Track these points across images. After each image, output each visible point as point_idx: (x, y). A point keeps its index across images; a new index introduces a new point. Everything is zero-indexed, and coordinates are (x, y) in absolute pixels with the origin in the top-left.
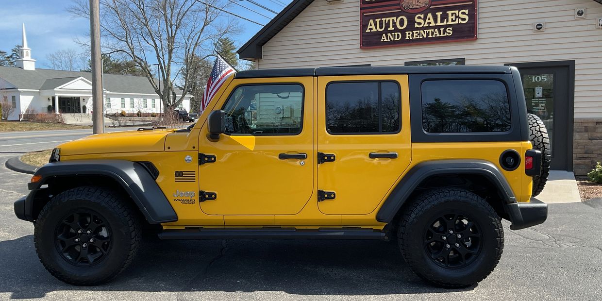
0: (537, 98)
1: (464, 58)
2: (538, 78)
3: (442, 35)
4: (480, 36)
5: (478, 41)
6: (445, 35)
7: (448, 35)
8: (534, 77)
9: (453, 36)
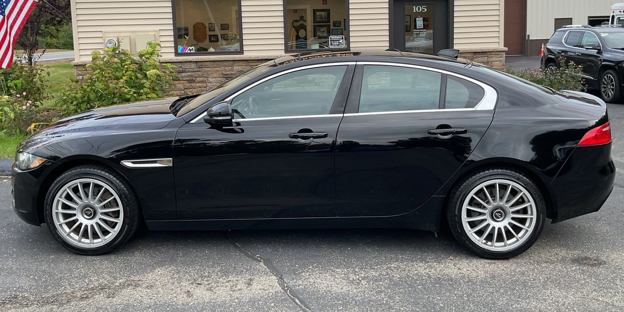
0: (418, 29)
2: (419, 8)
8: (414, 7)
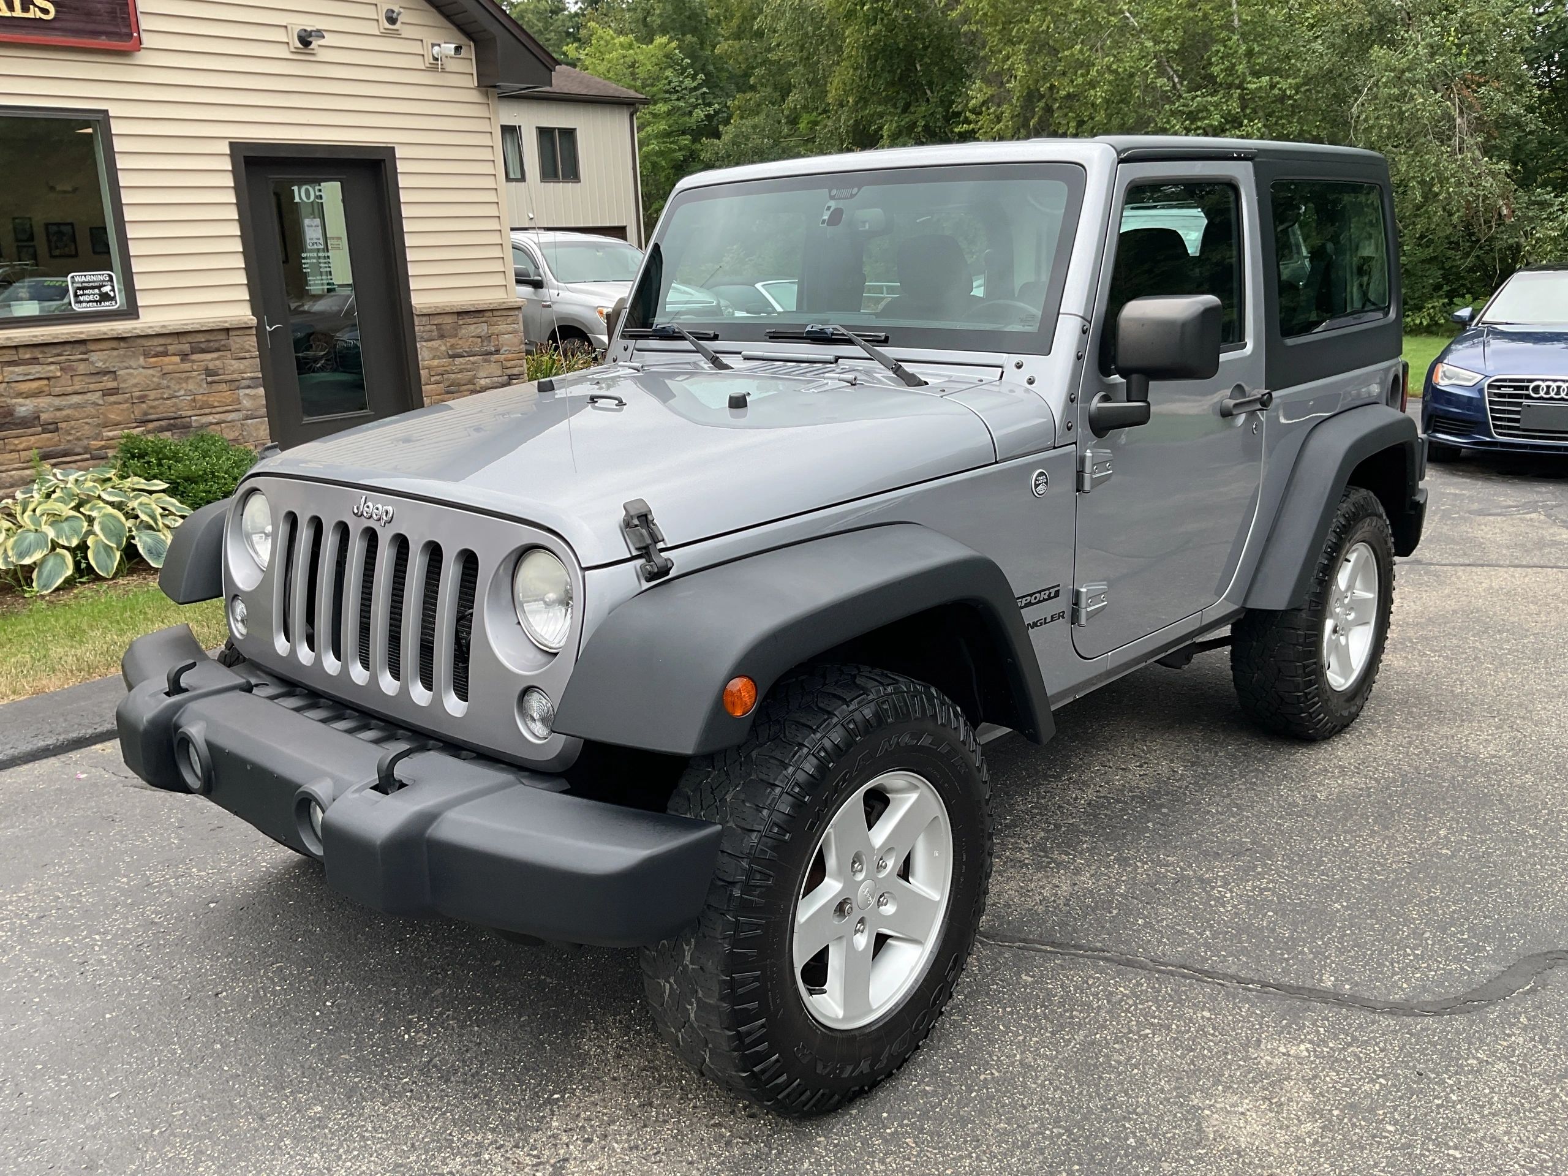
0: (312, 250)
1: (107, 111)
3: (18, 13)
4: (147, 40)
5: (142, 57)
6: (30, 15)
7: (39, 15)
9: (57, 25)
